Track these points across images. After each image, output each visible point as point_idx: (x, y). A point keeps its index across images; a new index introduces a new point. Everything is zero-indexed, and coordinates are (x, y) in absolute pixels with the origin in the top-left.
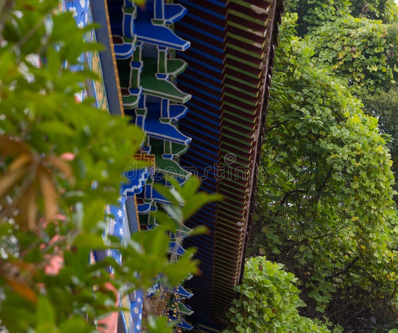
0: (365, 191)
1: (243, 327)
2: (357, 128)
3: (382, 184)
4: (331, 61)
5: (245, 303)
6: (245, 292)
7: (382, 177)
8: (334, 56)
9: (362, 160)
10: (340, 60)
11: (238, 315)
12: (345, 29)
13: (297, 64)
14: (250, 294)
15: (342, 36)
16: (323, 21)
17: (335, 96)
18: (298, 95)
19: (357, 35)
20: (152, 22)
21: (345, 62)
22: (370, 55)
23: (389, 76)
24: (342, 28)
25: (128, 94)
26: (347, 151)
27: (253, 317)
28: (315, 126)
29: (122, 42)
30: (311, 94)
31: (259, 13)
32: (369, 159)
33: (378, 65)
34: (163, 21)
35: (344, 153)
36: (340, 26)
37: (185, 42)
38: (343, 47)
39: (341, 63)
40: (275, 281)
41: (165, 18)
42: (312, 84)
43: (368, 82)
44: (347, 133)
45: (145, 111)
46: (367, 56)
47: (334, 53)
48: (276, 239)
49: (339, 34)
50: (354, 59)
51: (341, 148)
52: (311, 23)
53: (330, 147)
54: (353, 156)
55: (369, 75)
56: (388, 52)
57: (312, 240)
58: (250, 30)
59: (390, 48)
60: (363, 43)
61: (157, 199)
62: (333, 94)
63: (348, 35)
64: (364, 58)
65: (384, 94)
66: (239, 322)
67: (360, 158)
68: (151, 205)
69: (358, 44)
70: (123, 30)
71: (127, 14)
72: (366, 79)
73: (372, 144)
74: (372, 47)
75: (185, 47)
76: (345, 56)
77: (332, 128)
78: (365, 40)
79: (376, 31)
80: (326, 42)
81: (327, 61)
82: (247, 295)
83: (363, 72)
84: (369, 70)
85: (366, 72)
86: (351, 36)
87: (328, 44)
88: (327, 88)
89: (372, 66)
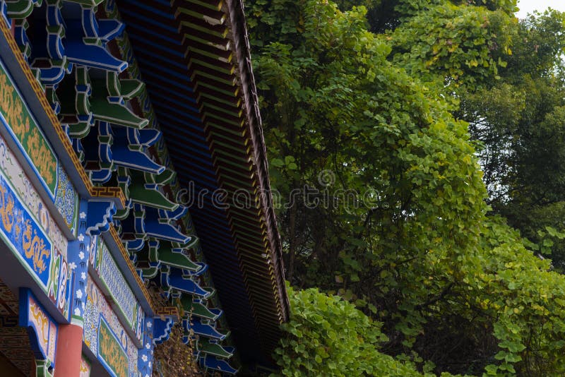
0: (450, 208)
1: (291, 369)
2: (441, 135)
3: (470, 200)
4: (424, 57)
5: (293, 343)
6: (292, 331)
7: (471, 191)
8: (428, 50)
9: (446, 172)
10: (435, 55)
11: (285, 357)
12: (440, 19)
13: (371, 64)
14: (298, 333)
15: (436, 27)
16: (417, 10)
17: (415, 99)
18: (372, 99)
19: (454, 26)
20: (84, 41)
21: (440, 57)
22: (469, 48)
23: (493, 71)
24: (437, 17)
25: (77, 121)
26: (429, 162)
27: (303, 359)
28: (391, 135)
29: (50, 66)
30: (387, 98)
31: (213, 24)
32: (455, 171)
33: (479, 60)
34: (96, 40)
35: (424, 165)
36: (434, 16)
37: (121, 63)
38: (438, 40)
39: (435, 59)
40: (329, 316)
41: (99, 36)
42: (389, 86)
43: (467, 79)
44: (429, 141)
45: (108, 138)
46: (466, 49)
47: (427, 48)
48: (355, 264)
49: (434, 25)
50: (450, 54)
51: (421, 159)
52: (404, 13)
53: (409, 158)
54: (436, 168)
55: (468, 71)
56: (490, 43)
57: (395, 265)
58: (211, 44)
59: (493, 39)
60: (460, 36)
61: (150, 234)
62: (412, 96)
63: (444, 26)
64: (461, 51)
65: (486, 92)
66: (286, 365)
67: (445, 169)
68: (143, 240)
69: (455, 36)
70: (49, 52)
71: (51, 34)
72: (465, 76)
73: (457, 153)
74: (472, 39)
75: (122, 69)
76: (441, 50)
77: (411, 137)
78: (462, 32)
79: (475, 20)
80: (419, 35)
81: (419, 57)
82: (294, 334)
83: (461, 68)
84: (468, 66)
85: (464, 67)
86: (447, 27)
87: (421, 38)
88: (405, 90)
89: (472, 61)
